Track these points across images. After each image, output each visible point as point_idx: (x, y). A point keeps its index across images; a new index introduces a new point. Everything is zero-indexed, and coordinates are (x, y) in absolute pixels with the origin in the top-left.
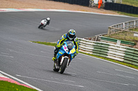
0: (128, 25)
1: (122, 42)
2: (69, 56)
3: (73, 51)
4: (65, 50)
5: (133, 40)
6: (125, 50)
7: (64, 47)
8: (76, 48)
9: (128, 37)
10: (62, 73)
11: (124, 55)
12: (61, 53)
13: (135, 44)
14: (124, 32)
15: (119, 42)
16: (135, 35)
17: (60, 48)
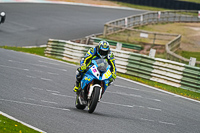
0: (132, 21)
1: (124, 46)
2: (102, 83)
3: (107, 75)
4: (95, 74)
5: (140, 43)
6: (128, 57)
7: (92, 69)
8: (111, 70)
9: (132, 39)
10: (91, 111)
11: (126, 64)
12: (87, 78)
13: (142, 49)
14: (126, 31)
15: (119, 45)
16: (142, 35)
17: (86, 72)
